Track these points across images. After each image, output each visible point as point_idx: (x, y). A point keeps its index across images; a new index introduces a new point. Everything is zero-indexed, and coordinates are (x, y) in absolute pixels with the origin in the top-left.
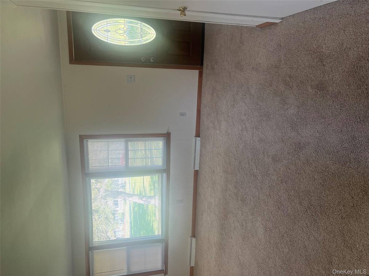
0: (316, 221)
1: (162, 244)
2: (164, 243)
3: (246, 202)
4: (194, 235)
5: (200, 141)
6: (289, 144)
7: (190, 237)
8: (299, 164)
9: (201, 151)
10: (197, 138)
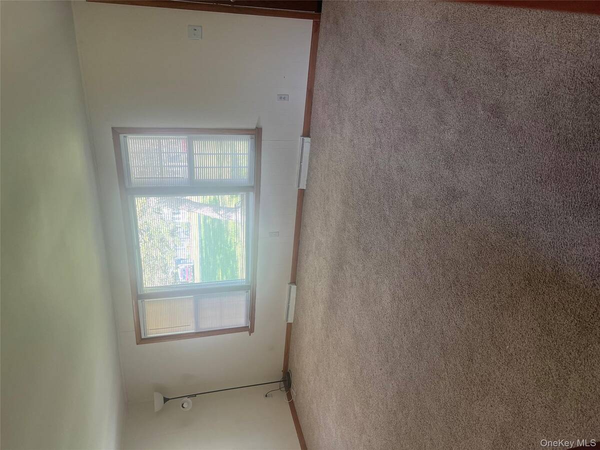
0: (461, 303)
1: (247, 292)
2: (249, 291)
3: (370, 254)
4: (294, 281)
5: (310, 144)
6: (439, 187)
7: (289, 284)
8: (450, 220)
9: (310, 159)
10: (305, 138)
